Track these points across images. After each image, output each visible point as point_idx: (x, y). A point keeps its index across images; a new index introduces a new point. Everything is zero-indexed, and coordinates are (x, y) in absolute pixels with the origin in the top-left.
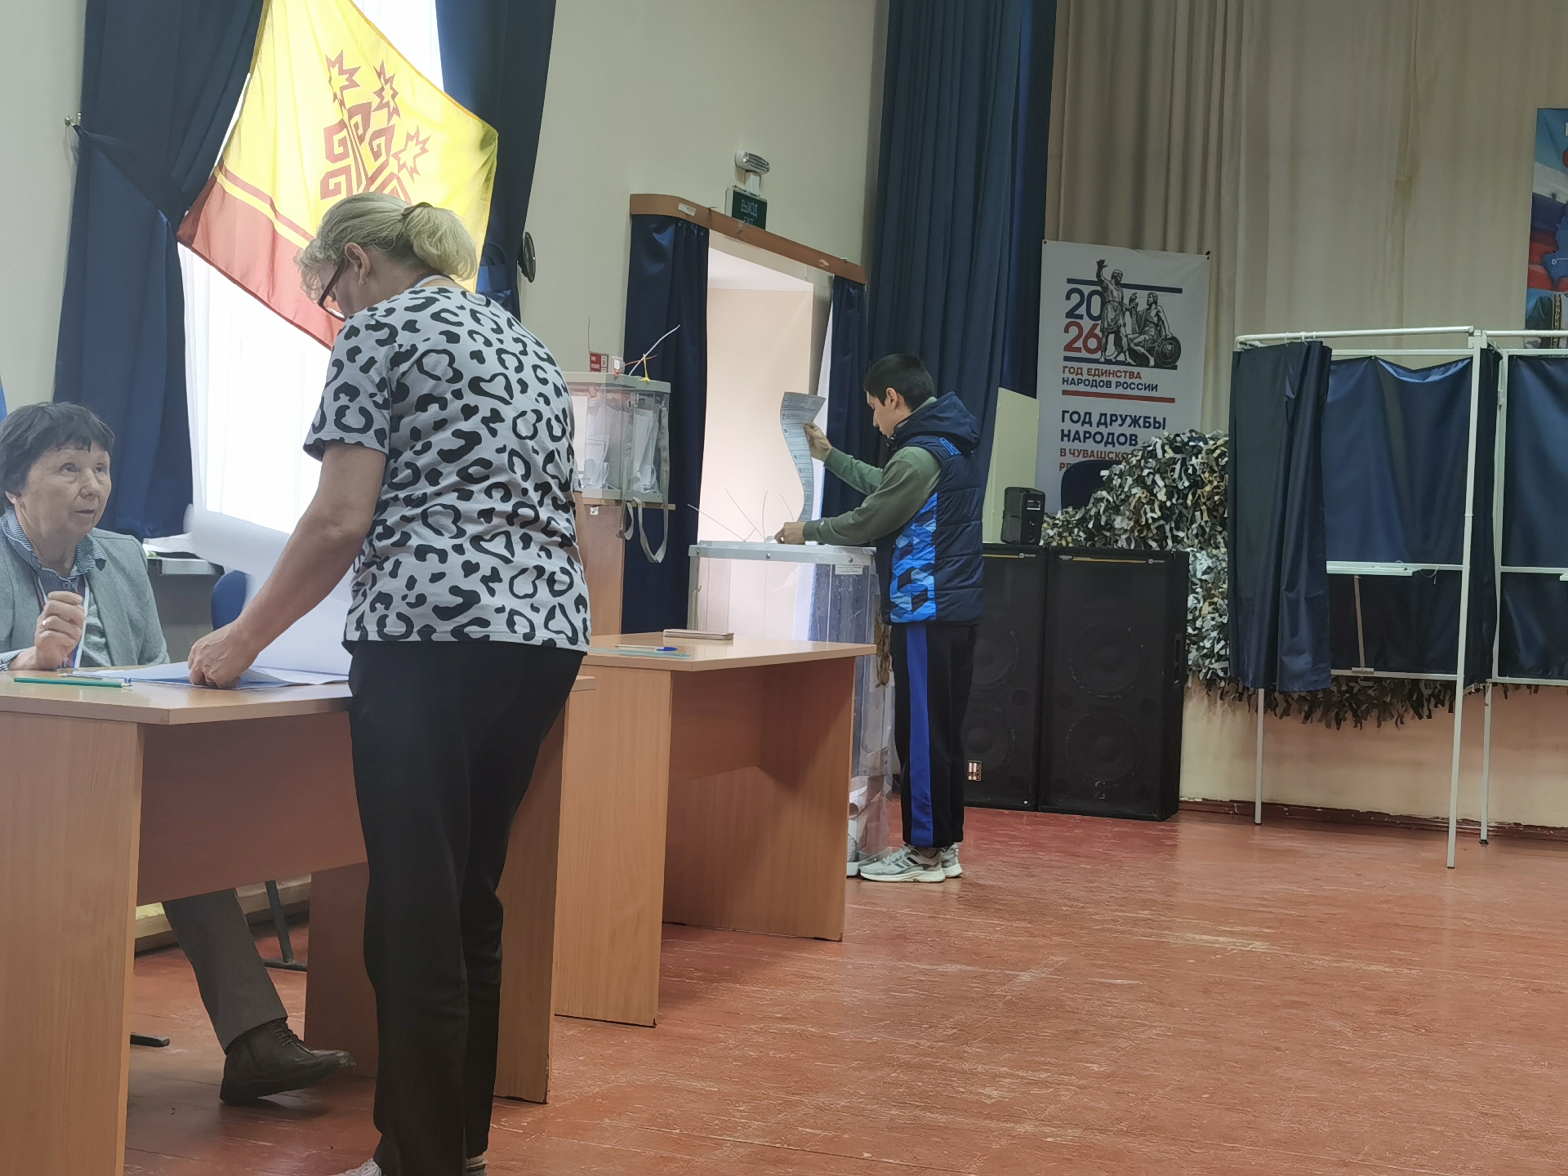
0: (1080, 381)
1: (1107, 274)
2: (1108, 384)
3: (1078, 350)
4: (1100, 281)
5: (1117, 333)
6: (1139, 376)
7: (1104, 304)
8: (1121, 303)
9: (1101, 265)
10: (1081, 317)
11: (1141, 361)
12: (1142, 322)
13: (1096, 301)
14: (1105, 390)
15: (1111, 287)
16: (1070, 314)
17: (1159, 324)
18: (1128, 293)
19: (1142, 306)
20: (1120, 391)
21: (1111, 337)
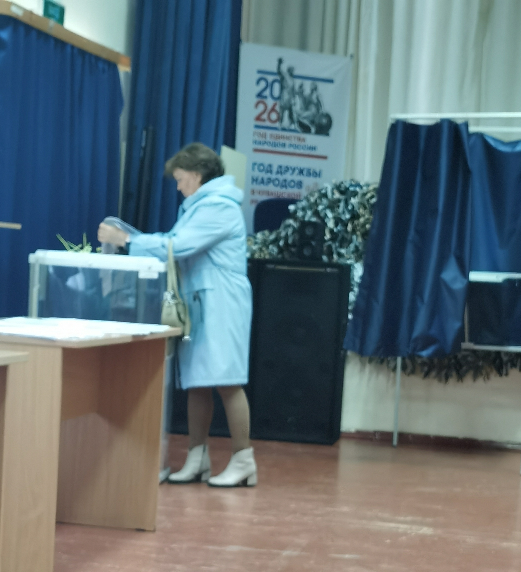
0: (265, 143)
1: (284, 68)
2: (284, 145)
3: (264, 120)
4: (279, 73)
5: (290, 110)
6: (304, 140)
7: (282, 88)
8: (293, 89)
9: (280, 61)
10: (266, 97)
11: (306, 129)
12: (307, 103)
13: (277, 87)
14: (280, 149)
15: (287, 77)
16: (260, 95)
17: (318, 105)
18: (298, 82)
19: (307, 91)
20: (291, 150)
21: (286, 113)
